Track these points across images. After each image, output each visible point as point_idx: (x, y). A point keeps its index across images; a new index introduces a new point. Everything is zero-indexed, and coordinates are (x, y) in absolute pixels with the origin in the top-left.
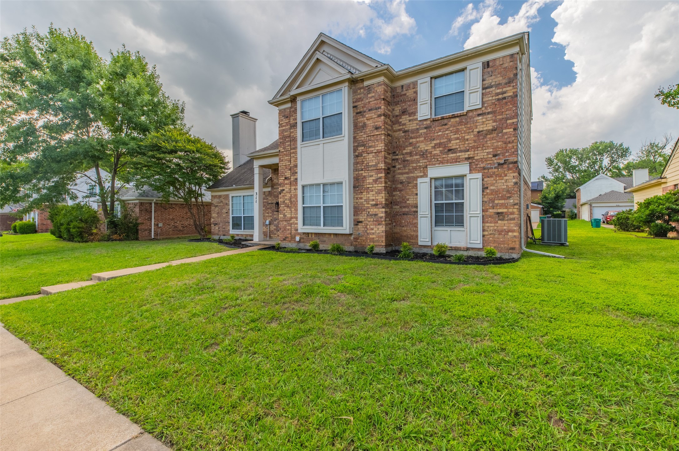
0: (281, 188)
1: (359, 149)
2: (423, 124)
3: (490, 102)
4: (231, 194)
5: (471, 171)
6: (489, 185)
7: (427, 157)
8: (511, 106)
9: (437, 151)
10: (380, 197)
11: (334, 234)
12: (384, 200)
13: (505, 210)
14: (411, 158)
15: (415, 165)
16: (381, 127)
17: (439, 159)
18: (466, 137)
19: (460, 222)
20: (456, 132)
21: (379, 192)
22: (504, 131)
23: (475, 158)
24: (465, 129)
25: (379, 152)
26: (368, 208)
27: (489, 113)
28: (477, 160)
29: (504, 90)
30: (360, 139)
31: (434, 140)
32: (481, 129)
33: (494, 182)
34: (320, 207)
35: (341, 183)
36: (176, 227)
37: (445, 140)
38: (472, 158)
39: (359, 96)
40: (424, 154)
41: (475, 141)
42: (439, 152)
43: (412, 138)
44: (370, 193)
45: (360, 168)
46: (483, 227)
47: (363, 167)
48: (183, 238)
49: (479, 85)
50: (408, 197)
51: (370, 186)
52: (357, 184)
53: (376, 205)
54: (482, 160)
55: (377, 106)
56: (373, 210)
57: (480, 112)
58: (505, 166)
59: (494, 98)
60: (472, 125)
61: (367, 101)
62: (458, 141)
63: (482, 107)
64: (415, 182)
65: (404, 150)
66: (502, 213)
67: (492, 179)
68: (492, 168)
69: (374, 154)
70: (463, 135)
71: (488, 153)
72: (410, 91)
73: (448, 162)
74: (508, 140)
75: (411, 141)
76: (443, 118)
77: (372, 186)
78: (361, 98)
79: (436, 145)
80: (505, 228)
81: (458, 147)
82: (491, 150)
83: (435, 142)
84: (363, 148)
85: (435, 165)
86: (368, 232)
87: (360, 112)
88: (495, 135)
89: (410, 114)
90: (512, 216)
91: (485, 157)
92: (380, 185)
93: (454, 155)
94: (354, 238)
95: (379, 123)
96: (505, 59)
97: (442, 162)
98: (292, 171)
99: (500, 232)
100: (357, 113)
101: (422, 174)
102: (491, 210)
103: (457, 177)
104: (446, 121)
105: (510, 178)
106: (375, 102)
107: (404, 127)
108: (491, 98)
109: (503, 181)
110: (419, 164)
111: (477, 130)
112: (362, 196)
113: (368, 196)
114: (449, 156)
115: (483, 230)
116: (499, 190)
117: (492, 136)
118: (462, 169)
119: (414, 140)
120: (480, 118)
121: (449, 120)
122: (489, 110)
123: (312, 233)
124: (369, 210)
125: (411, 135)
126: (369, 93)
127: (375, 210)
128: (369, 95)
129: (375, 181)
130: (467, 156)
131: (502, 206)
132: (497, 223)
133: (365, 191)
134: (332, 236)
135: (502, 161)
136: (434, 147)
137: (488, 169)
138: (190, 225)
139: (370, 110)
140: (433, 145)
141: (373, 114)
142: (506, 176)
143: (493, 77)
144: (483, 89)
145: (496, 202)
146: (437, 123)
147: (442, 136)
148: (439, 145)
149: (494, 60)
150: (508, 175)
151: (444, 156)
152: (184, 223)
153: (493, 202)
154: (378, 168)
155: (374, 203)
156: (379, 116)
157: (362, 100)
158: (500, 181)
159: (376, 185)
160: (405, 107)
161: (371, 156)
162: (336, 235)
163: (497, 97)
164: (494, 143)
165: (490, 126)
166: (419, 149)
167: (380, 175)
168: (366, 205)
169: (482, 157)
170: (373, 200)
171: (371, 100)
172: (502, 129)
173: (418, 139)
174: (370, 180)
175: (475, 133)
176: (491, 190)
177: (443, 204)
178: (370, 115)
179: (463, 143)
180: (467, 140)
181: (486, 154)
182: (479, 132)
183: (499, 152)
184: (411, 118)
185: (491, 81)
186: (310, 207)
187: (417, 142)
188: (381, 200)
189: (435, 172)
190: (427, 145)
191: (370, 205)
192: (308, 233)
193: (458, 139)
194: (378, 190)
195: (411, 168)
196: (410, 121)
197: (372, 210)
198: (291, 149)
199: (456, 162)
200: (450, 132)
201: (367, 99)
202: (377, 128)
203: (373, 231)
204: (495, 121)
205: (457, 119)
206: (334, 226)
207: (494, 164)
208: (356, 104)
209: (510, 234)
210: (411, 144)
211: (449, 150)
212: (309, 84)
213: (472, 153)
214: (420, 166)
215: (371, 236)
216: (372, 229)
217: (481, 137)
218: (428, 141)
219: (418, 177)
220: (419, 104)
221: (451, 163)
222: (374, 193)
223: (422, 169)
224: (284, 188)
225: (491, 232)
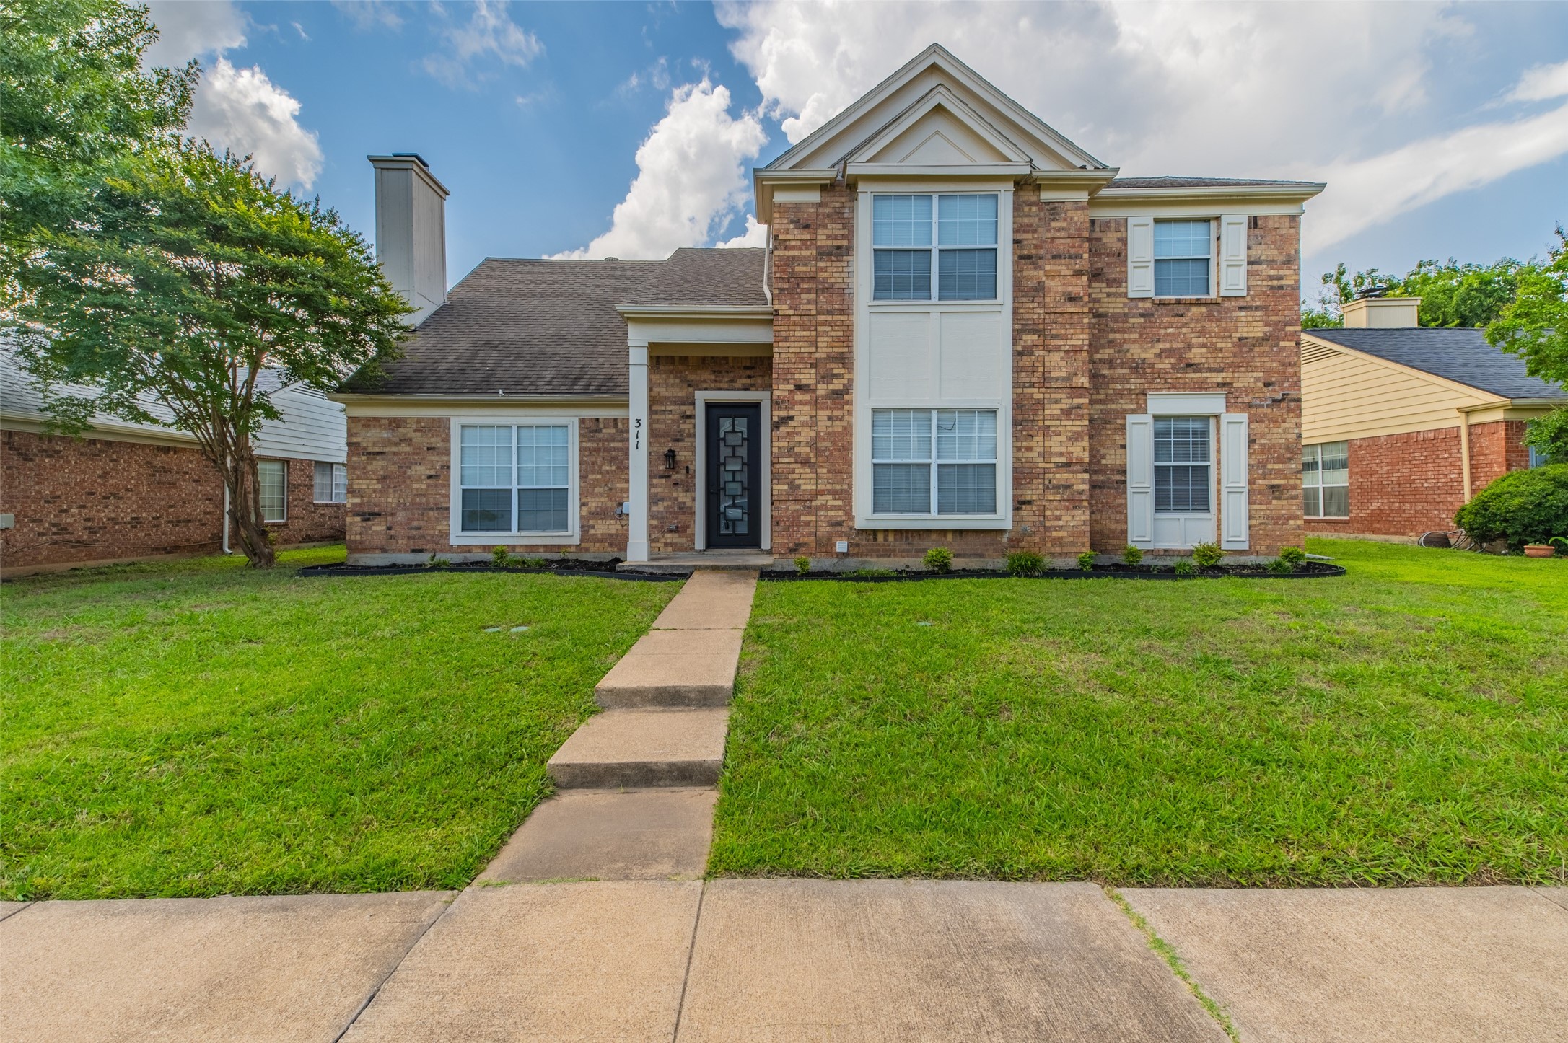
0: (783, 414)
1: (1024, 337)
2: (1137, 308)
3: (1258, 289)
4: (457, 419)
5: (1228, 407)
6: (1258, 436)
7: (1145, 373)
8: (1291, 303)
9: (1165, 364)
10: (1079, 449)
11: (954, 531)
12: (1087, 454)
13: (1282, 482)
14: (1112, 371)
15: (1119, 387)
16: (1081, 298)
17: (1169, 381)
18: (1219, 345)
19: (1201, 502)
20: (1202, 333)
21: (1075, 438)
22: (1282, 344)
23: (1235, 385)
24: (1216, 330)
25: (1076, 350)
26: (1046, 471)
27: (1257, 308)
28: (1237, 389)
29: (1281, 272)
30: (1027, 316)
31: (1158, 341)
32: (1245, 335)
33: (1266, 430)
34: (929, 465)
35: (993, 412)
36: (64, 530)
37: (1181, 345)
38: (1230, 384)
39: (1026, 221)
40: (1138, 367)
41: (1235, 355)
42: (1168, 366)
43: (1113, 331)
44: (1054, 438)
45: (1027, 380)
46: (1250, 511)
47: (1034, 380)
48: (99, 572)
49: (1243, 255)
50: (1103, 451)
51: (1053, 423)
52: (1020, 417)
53: (1067, 465)
54: (1246, 390)
55: (1073, 251)
56: (1062, 477)
57: (1242, 303)
58: (1283, 405)
59: (1265, 283)
60: (1230, 324)
61: (1049, 235)
62: (1204, 350)
63: (1248, 294)
64: (1119, 422)
65: (1097, 353)
66: (1278, 486)
67: (1263, 425)
68: (1262, 406)
69: (1062, 354)
70: (1214, 340)
71: (1257, 379)
72: (1109, 235)
73: (1185, 387)
74: (1287, 360)
75: (1112, 336)
76: (1178, 302)
77: (1058, 422)
78: (1031, 225)
79: (1162, 351)
80: (1283, 512)
81: (1204, 360)
82: (1261, 374)
83: (1161, 346)
84: (1035, 337)
85: (1161, 389)
86: (1048, 524)
87: (1029, 257)
88: (1267, 349)
89: (1110, 283)
90: (1293, 493)
91: (1252, 385)
92: (1078, 423)
93: (1198, 375)
94: (1010, 540)
95: (1076, 288)
96: (1282, 220)
97: (1173, 387)
98: (822, 371)
99: (1276, 520)
100: (1021, 257)
101: (1133, 406)
102: (1260, 482)
103: (1196, 418)
104: (1181, 308)
105: (1291, 425)
106: (1069, 241)
107: (1097, 305)
108: (1259, 283)
109: (1280, 431)
110: (1128, 386)
111: (1238, 335)
112: (1034, 444)
113: (1047, 444)
114: (1188, 375)
115: (1250, 518)
116: (1274, 445)
117: (1262, 349)
118: (1212, 403)
119: (1118, 336)
120: (1243, 313)
121: (1187, 307)
122: (1258, 303)
123: (886, 531)
124: (1051, 476)
125: (1111, 324)
126: (1054, 220)
127: (1066, 476)
128: (1054, 224)
129: (1067, 413)
130: (1220, 380)
131: (1279, 473)
132: (1270, 503)
133: (1041, 433)
134: (950, 537)
135: (1279, 396)
136: (1159, 356)
137: (1257, 407)
138: (115, 521)
139: (1054, 257)
140: (1158, 351)
141: (1062, 267)
142: (1284, 422)
143: (1263, 246)
144: (1250, 263)
145: (1270, 466)
146: (1164, 310)
147: (1175, 337)
148: (1169, 353)
149: (1266, 217)
150: (1288, 420)
151: (1179, 375)
152: (93, 513)
153: (1264, 466)
154: (1074, 385)
155: (1063, 460)
156: (1078, 273)
157: (1035, 231)
158: (1276, 430)
159: (1070, 423)
160: (1099, 265)
161: (1056, 357)
162: (960, 533)
163: (1270, 283)
164: (1264, 362)
165: (1259, 331)
166: (1129, 356)
167: (1077, 401)
168: (1042, 465)
169: (1247, 385)
170: (1061, 454)
171: (1058, 235)
172: (1279, 339)
173: (1126, 336)
174: (1054, 410)
175: (1235, 340)
176: (1261, 445)
177: (1169, 467)
178: (1054, 268)
179: (1214, 355)
180: (1221, 350)
181: (1252, 380)
182: (1241, 339)
183: (1274, 379)
184: (1112, 290)
185: (1259, 252)
186: (895, 465)
187: (1125, 341)
188: (1081, 455)
189: (1162, 404)
190: (1145, 350)
191: (1052, 466)
192: (875, 532)
193: (1204, 345)
194: (1074, 432)
195: (1111, 392)
196: (1109, 295)
197: (1058, 476)
198: (819, 313)
199: (1201, 389)
200: (1189, 330)
201: (1049, 231)
202: (1072, 299)
203: (1061, 523)
204: (1267, 324)
205: (1203, 309)
206: (967, 513)
207: (1266, 400)
208: (1020, 236)
209: (1291, 522)
210: (1111, 343)
211: (1189, 365)
212: (901, 161)
213: (1230, 375)
214: (1130, 390)
215: (1055, 534)
216: (1059, 518)
217: (1245, 349)
218: (1147, 343)
219: (1125, 412)
220: (1130, 265)
221: (1191, 389)
222: (1064, 438)
223: (1134, 396)
224: (791, 413)
225: (1262, 520)
